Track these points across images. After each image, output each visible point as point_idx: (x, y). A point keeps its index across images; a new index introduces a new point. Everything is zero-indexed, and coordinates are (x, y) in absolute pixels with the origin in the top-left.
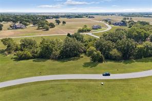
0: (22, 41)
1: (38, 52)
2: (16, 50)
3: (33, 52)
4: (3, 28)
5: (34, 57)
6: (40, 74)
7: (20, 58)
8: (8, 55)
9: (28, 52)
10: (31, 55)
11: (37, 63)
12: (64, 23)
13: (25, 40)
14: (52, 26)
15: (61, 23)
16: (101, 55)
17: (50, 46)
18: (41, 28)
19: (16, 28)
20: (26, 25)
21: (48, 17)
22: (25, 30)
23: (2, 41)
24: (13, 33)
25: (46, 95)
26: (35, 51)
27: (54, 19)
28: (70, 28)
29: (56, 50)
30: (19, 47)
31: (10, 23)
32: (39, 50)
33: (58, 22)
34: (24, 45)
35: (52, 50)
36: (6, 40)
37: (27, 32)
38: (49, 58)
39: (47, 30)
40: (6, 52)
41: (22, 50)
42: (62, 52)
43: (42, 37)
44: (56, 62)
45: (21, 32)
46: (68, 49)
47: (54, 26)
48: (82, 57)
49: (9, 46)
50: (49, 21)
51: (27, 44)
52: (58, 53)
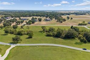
0: (49, 28)
2: (47, 32)
3: (53, 34)
4: (42, 20)
5: (53, 36)
7: (48, 36)
8: (44, 34)
9: (51, 33)
10: (52, 35)
11: (54, 39)
13: (51, 28)
14: (64, 20)
15: (70, 19)
16: (85, 40)
17: (61, 32)
20: (51, 19)
24: (45, 23)
29: (63, 34)
30: (48, 30)
31: (45, 18)
32: (56, 33)
33: (68, 18)
34: (50, 30)
35: (61, 34)
40: (43, 32)
41: (49, 32)
42: (66, 35)
44: (62, 40)
45: (49, 23)
46: (69, 34)
47: (66, 20)
48: (76, 39)
49: (44, 30)
51: (51, 30)
52: (64, 36)
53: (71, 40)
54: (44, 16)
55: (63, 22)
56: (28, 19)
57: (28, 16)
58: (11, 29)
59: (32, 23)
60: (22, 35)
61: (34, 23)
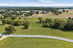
0: (46, 19)
1: (53, 25)
2: (43, 23)
3: (50, 25)
4: (39, 13)
5: (50, 27)
6: (53, 35)
8: (40, 25)
9: (48, 24)
10: (49, 26)
11: (52, 30)
12: (67, 11)
13: (48, 19)
14: (61, 13)
17: (59, 23)
18: (55, 14)
19: (44, 13)
20: (48, 12)
21: (58, 9)
22: (47, 14)
23: (38, 18)
24: (42, 15)
25: (55, 46)
26: (52, 24)
27: (62, 10)
28: (71, 14)
29: (62, 25)
30: (45, 21)
31: (42, 11)
32: (53, 24)
33: (64, 11)
34: (46, 21)
35: (60, 25)
36: (40, 18)
37: (48, 15)
38: (57, 29)
39: (58, 15)
40: (39, 23)
41: (45, 23)
42: (65, 27)
43: (55, 18)
44: (61, 31)
49: (40, 21)
50: (59, 10)
51: (48, 21)
52: (63, 27)
53: (71, 32)
54: (41, 10)
55: (59, 15)
56: (27, 12)
57: (27, 10)
58: (9, 20)
59: (30, 15)
60: (18, 25)
61: (31, 15)
